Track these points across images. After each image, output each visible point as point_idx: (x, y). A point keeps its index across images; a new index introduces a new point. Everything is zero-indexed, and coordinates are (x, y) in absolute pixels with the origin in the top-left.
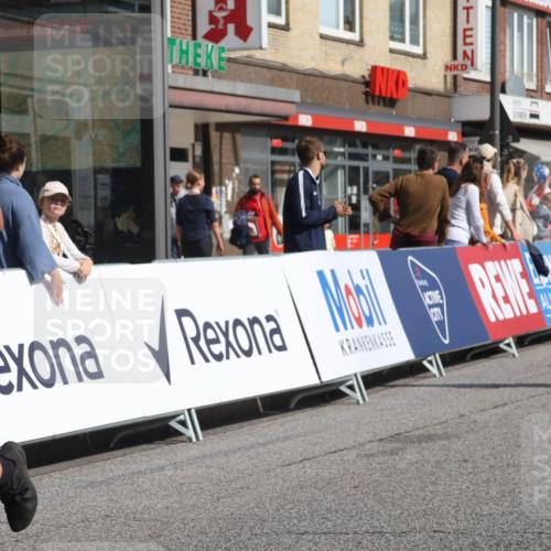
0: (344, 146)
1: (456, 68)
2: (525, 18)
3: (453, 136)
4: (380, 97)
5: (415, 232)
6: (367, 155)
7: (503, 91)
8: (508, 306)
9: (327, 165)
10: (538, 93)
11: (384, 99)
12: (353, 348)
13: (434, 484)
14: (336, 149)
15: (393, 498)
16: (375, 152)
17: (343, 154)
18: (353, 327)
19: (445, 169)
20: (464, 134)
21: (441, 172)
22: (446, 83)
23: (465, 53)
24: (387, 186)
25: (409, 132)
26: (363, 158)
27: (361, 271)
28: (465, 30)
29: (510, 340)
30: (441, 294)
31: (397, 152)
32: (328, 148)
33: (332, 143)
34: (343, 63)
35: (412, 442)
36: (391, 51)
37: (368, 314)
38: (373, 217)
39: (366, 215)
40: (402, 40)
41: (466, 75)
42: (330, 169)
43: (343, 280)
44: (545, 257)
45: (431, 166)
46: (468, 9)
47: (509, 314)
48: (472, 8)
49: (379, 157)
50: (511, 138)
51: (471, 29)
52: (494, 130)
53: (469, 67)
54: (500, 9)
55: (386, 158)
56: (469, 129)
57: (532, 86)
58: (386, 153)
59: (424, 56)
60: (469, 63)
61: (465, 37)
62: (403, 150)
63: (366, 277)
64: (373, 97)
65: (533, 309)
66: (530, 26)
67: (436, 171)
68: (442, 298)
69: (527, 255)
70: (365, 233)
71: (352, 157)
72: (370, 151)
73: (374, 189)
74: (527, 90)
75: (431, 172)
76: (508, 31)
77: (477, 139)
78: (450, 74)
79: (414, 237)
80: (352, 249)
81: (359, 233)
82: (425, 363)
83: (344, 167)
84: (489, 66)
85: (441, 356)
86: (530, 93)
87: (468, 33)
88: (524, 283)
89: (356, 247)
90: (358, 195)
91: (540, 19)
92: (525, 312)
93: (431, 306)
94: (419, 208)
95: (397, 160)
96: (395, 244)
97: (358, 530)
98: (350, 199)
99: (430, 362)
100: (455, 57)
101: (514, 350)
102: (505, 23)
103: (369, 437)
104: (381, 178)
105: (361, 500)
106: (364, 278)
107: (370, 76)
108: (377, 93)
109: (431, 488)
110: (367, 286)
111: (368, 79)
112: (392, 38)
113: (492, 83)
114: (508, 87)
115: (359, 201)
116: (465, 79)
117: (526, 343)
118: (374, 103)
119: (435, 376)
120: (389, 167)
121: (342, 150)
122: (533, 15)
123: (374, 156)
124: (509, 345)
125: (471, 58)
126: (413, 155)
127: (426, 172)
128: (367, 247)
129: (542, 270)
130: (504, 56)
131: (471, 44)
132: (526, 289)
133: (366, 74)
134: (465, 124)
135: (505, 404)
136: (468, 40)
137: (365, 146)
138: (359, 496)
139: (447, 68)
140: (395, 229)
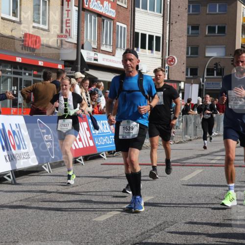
0: (11, 68)
1: (62, 36)
2: (93, 16)
3: (60, 67)
4: (28, 47)
5: (41, 108)
6: (22, 73)
7: (83, 48)
8: (81, 142)
9: (3, 76)
10: (97, 50)
11: (30, 48)
12: (10, 159)
13: (43, 220)
14: (7, 69)
15: (24, 227)
16: (25, 71)
17: (11, 72)
18: (11, 150)
19: (55, 81)
20: (65, 66)
21: (53, 82)
22: (57, 43)
23: (66, 30)
24: (29, 87)
25: (41, 63)
26: (20, 74)
27: (16, 124)
28: (66, 20)
29: (81, 158)
30: (51, 136)
31: (35, 72)
32: (4, 69)
33: (6, 67)
34: (12, 31)
35: (35, 201)
36: (34, 27)
37: (18, 144)
38: (23, 101)
39: (20, 100)
40: (39, 23)
41: (67, 40)
42: (4, 78)
43: (7, 128)
44: (98, 122)
45: (49, 79)
46: (68, 11)
47: (81, 146)
48: (70, 10)
49: (27, 74)
50: (85, 69)
51: (69, 20)
52: (77, 65)
53: (68, 36)
54: (82, 12)
55: (30, 75)
56: (67, 64)
57: (95, 47)
58: (30, 72)
59: (48, 30)
60: (68, 35)
61: (67, 23)
62: (38, 72)
63: (18, 127)
64: (25, 47)
65: (92, 144)
66: (95, 20)
67: (51, 81)
68: (52, 138)
69: (90, 120)
70: (19, 107)
71: (15, 73)
72: (23, 71)
73: (24, 88)
74: (93, 48)
75: (49, 81)
76: (85, 22)
77: (71, 68)
78: (59, 39)
79: (40, 110)
80: (13, 115)
81: (17, 108)
82: (43, 166)
83: (11, 77)
84: (77, 37)
85: (50, 164)
86: (94, 50)
87: (68, 21)
88: (88, 133)
89: (16, 114)
90: (17, 90)
91: (99, 18)
92: (88, 145)
93: (47, 142)
94: (43, 98)
95: (35, 76)
96: (32, 113)
97: (7, 241)
98: (13, 92)
99: (45, 166)
100: (62, 32)
101: (82, 162)
102: (84, 18)
103: (16, 199)
104: (28, 83)
105: (10, 227)
106: (17, 128)
107: (24, 37)
108: (27, 45)
109: (42, 222)
110: (18, 131)
111: (23, 39)
112: (34, 21)
113: (78, 44)
114: (85, 46)
115: (17, 93)
116: (66, 41)
117: (88, 159)
118: (25, 50)
119: (47, 172)
120: (31, 78)
121: (10, 70)
122: (96, 16)
123: (25, 74)
124: (80, 160)
125: (69, 32)
126: (42, 74)
127: (47, 82)
128: (20, 114)
129: (96, 127)
130: (83, 33)
131: (69, 26)
132: (89, 135)
133: (22, 36)
134: (66, 61)
135: (77, 186)
136: (68, 25)
137: (21, 69)
138: (9, 225)
139: (58, 36)
140: (32, 106)
